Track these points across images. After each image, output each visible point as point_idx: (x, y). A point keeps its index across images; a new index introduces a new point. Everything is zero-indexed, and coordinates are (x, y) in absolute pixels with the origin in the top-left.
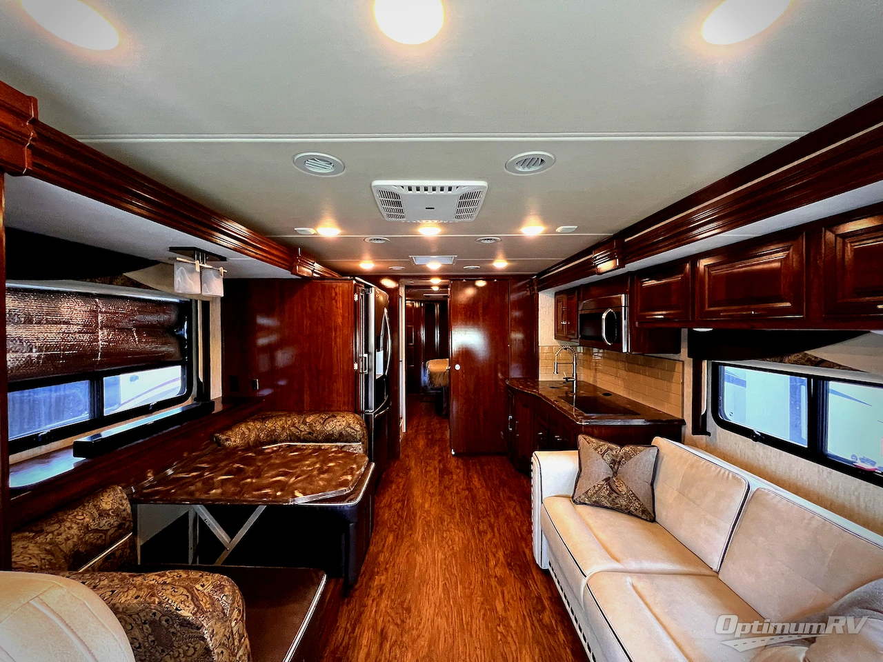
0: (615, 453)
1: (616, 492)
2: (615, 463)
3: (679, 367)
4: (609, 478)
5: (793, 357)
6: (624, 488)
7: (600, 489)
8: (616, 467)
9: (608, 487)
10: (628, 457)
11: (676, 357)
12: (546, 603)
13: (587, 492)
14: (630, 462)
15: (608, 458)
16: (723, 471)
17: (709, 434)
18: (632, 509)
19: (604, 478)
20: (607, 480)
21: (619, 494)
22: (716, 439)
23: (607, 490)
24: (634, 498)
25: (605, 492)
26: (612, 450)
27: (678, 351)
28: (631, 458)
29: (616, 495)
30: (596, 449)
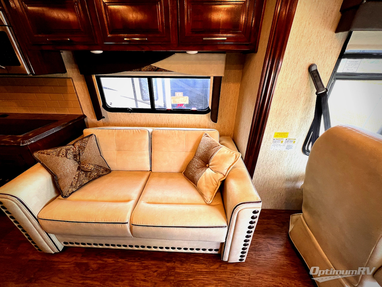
0: (73, 150)
1: (89, 172)
2: (76, 157)
3: (69, 82)
4: (79, 167)
5: (145, 68)
6: (91, 166)
7: (78, 177)
8: (78, 158)
9: (83, 172)
10: (82, 148)
11: (64, 75)
12: (85, 261)
13: (72, 185)
14: (86, 150)
15: (70, 156)
16: (134, 130)
17: (104, 117)
18: (101, 173)
19: (76, 169)
20: (79, 168)
21: (91, 172)
22: (108, 119)
23: (83, 174)
24: (99, 167)
25: (83, 176)
26: (69, 150)
27: (65, 71)
28: (85, 148)
29: (90, 173)
30: (58, 156)
